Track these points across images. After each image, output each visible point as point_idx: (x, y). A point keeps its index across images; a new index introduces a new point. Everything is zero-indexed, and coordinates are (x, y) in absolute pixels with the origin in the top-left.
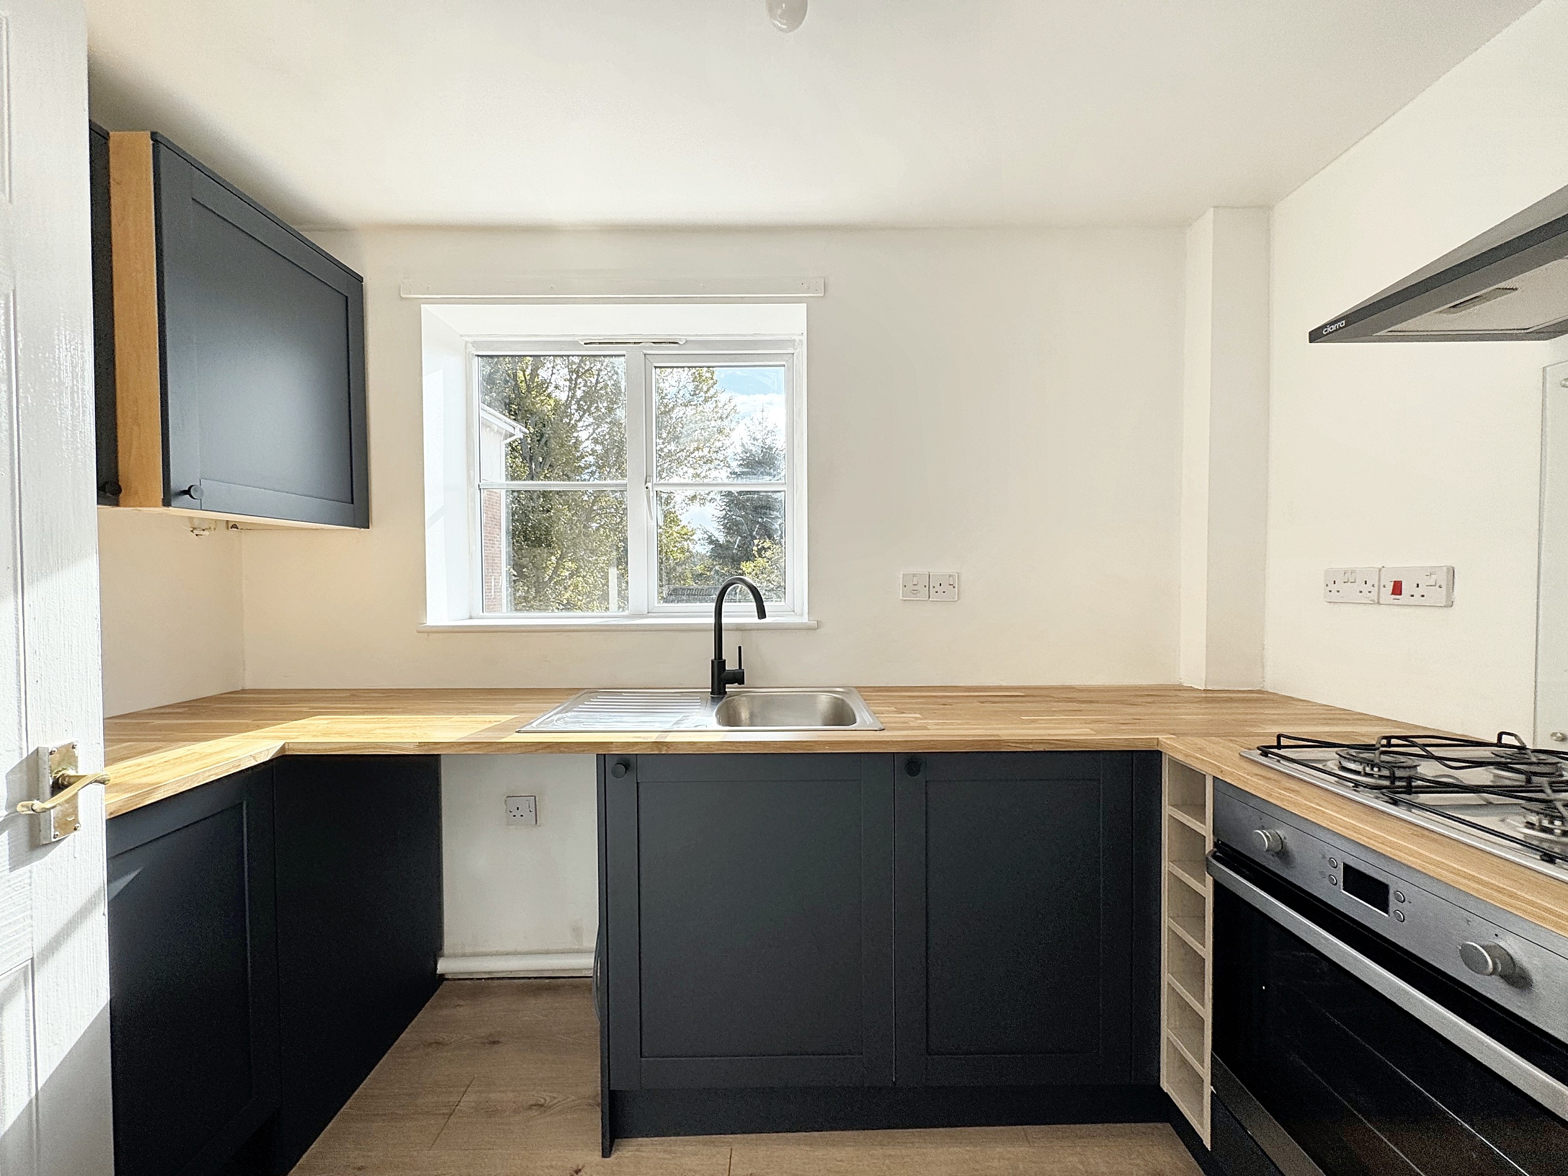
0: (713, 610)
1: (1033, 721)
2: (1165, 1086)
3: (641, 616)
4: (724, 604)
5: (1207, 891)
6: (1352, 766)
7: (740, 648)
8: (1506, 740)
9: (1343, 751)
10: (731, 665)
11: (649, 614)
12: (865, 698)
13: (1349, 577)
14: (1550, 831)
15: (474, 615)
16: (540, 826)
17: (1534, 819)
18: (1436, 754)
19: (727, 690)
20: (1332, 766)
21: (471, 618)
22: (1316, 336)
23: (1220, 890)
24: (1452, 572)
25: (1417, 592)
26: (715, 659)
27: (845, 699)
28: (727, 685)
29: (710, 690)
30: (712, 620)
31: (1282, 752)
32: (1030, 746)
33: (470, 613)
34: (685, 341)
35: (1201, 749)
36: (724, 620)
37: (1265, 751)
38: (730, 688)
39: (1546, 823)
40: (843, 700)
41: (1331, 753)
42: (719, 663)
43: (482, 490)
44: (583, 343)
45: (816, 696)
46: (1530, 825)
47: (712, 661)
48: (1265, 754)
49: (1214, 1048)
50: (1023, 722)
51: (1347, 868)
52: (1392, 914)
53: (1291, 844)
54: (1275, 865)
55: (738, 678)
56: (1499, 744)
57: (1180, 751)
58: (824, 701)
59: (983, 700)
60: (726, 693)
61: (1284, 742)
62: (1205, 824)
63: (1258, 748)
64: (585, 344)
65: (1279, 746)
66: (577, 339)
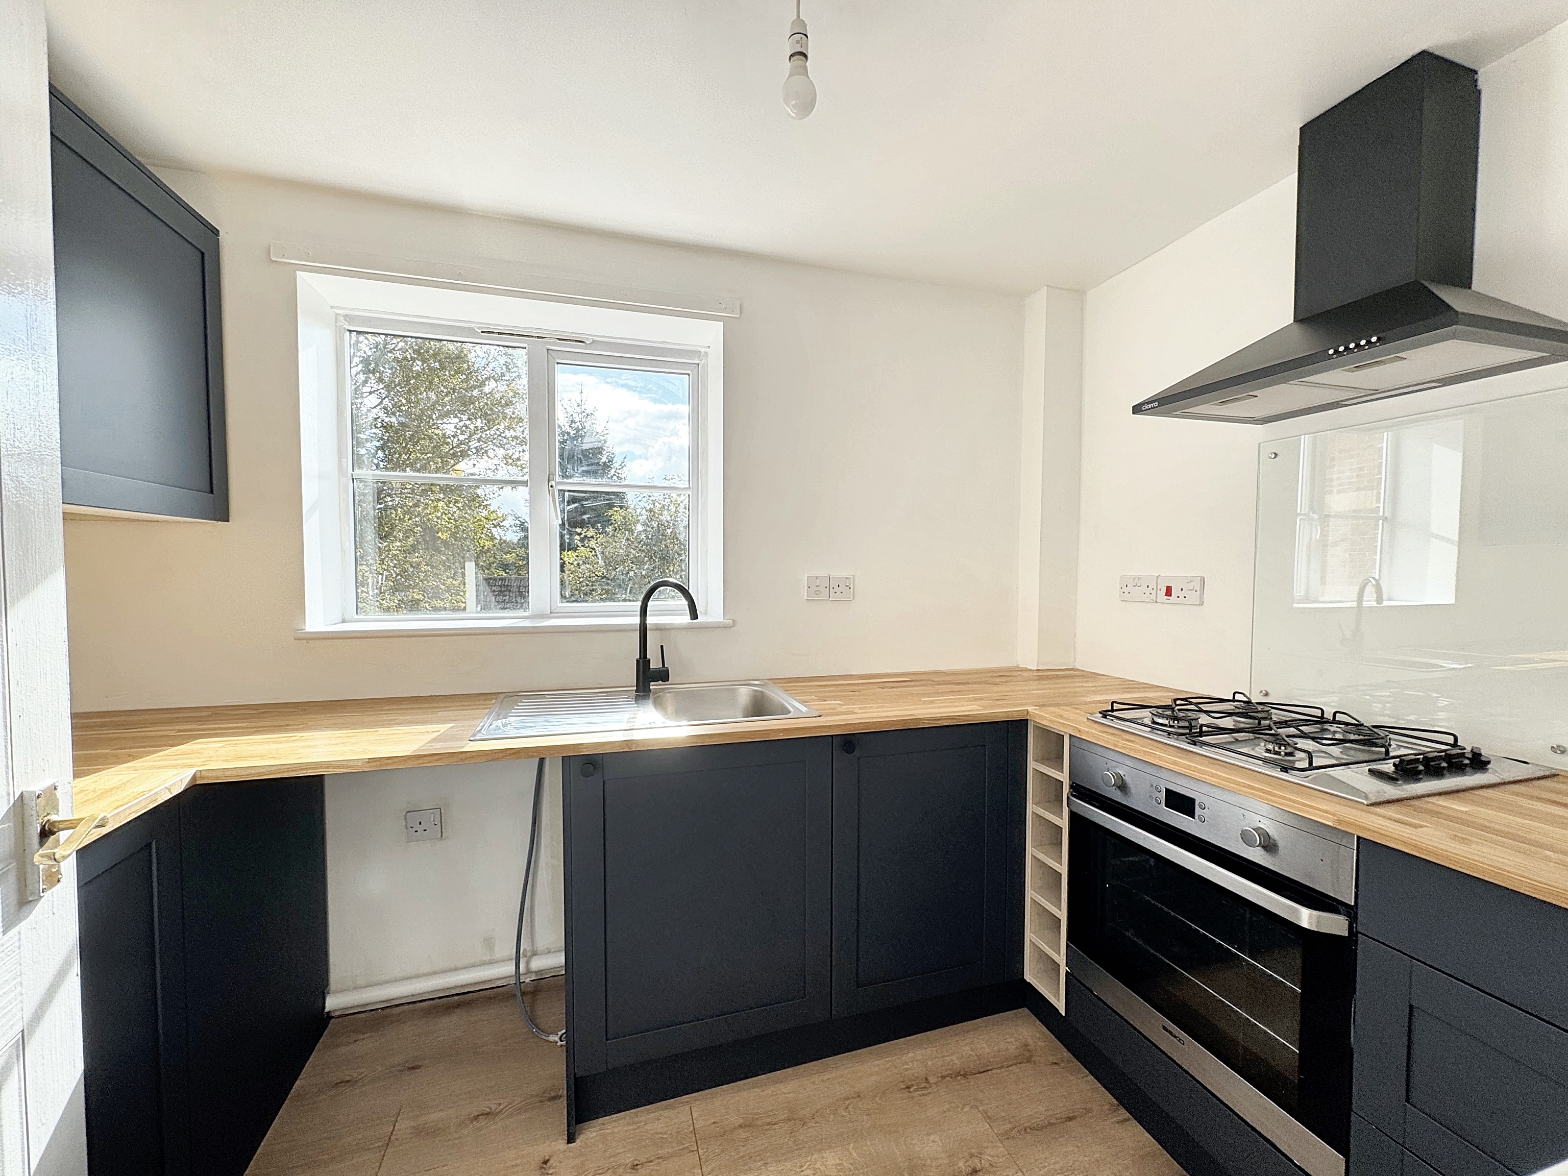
0: (639, 609)
1: (932, 702)
2: (1028, 977)
3: (543, 616)
4: (650, 603)
5: (1064, 823)
6: (1160, 721)
7: (662, 647)
8: (1238, 697)
9: (1154, 711)
10: (655, 664)
11: (552, 614)
12: (787, 689)
13: (1137, 582)
14: (1278, 753)
15: (347, 618)
16: (445, 839)
17: (1270, 747)
18: (1204, 709)
19: (651, 687)
20: (1147, 721)
21: (344, 621)
22: (1137, 409)
23: (1075, 818)
24: (1203, 580)
25: (1182, 595)
26: (640, 658)
27: (764, 690)
28: (652, 683)
29: (635, 688)
30: (637, 620)
31: (1115, 713)
32: (940, 722)
33: (343, 615)
34: (591, 341)
35: (1061, 716)
36: (650, 620)
37: (1104, 714)
38: (653, 686)
39: (1277, 749)
40: (762, 692)
41: (1146, 713)
42: (643, 662)
43: (355, 481)
44: (480, 331)
45: (735, 689)
46: (1268, 751)
47: (637, 660)
48: (1105, 716)
49: (1069, 938)
50: (925, 703)
51: (1167, 790)
52: (1196, 818)
53: (1128, 779)
54: (1117, 796)
55: (663, 675)
56: (1234, 700)
57: (1046, 718)
58: (744, 694)
59: (883, 685)
60: (650, 690)
61: (1116, 706)
62: (1062, 772)
63: (1100, 713)
64: (482, 332)
65: (1112, 710)
66: (473, 326)
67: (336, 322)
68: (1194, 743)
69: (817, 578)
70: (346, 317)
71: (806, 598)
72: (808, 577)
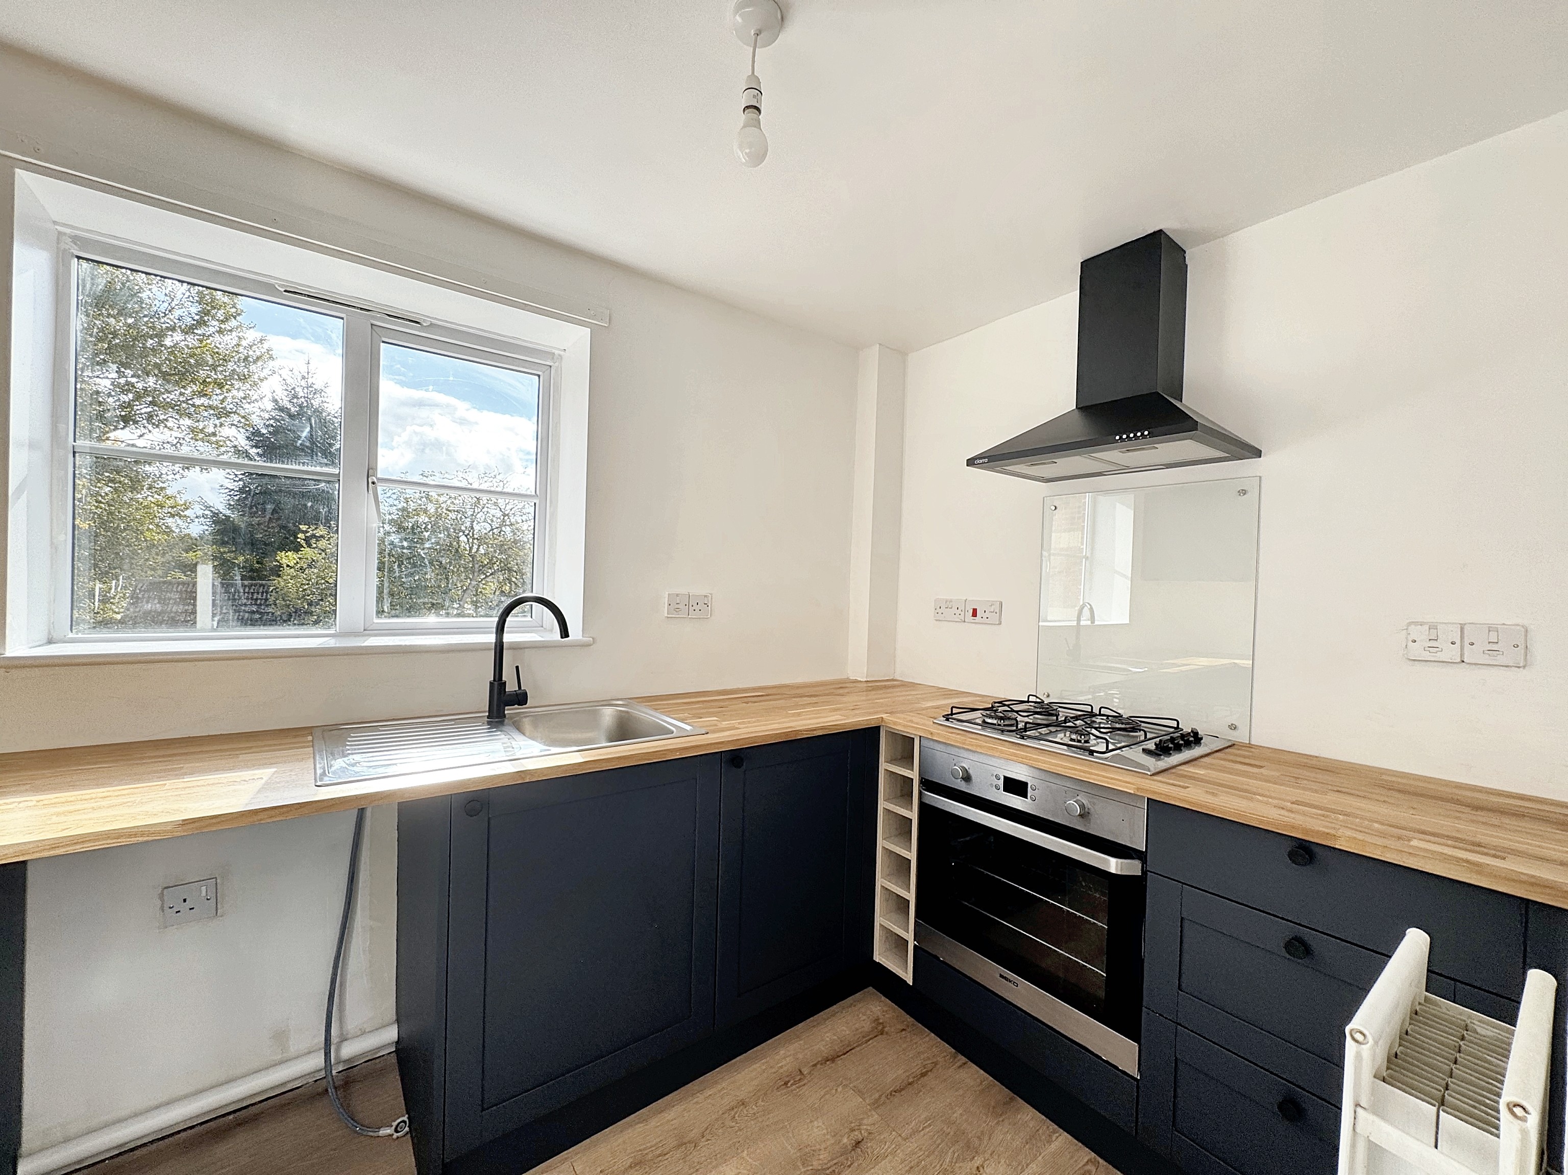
0: (495, 625)
1: (799, 714)
2: (877, 958)
3: (355, 634)
4: (508, 619)
5: (913, 815)
6: (989, 721)
7: (517, 668)
8: (1032, 699)
9: (984, 713)
10: (511, 687)
11: (367, 631)
12: (656, 707)
13: (948, 604)
14: (1079, 741)
15: (55, 636)
16: (222, 916)
17: (1074, 737)
18: (1015, 709)
19: (506, 712)
20: (979, 721)
21: (50, 642)
22: (971, 462)
23: (926, 810)
24: (1001, 604)
25: (985, 616)
26: (494, 680)
27: (629, 710)
28: (506, 708)
29: (487, 714)
30: (492, 638)
31: (954, 716)
33: (49, 633)
34: (429, 324)
35: (911, 721)
36: (507, 638)
37: (947, 718)
38: (508, 711)
39: (1079, 738)
40: (627, 712)
41: (978, 714)
42: (498, 684)
43: (77, 455)
44: (283, 290)
45: (596, 710)
46: (1072, 740)
47: (491, 683)
48: (947, 720)
49: (917, 916)
50: (793, 715)
51: (1005, 777)
52: (1029, 797)
53: (971, 772)
54: (962, 786)
55: (521, 698)
56: (1028, 702)
57: (900, 724)
58: (608, 715)
59: (746, 700)
60: (505, 716)
61: (955, 711)
62: (913, 770)
63: (943, 716)
64: (285, 291)
65: (952, 714)
66: (273, 281)
67: (58, 243)
68: (1022, 737)
69: (677, 595)
70: (75, 239)
71: (666, 615)
72: (669, 594)
